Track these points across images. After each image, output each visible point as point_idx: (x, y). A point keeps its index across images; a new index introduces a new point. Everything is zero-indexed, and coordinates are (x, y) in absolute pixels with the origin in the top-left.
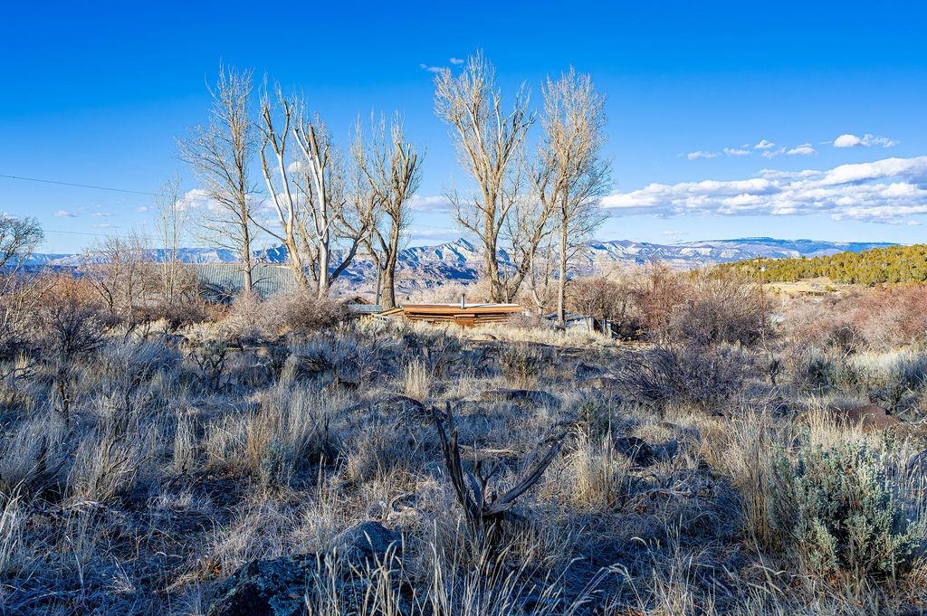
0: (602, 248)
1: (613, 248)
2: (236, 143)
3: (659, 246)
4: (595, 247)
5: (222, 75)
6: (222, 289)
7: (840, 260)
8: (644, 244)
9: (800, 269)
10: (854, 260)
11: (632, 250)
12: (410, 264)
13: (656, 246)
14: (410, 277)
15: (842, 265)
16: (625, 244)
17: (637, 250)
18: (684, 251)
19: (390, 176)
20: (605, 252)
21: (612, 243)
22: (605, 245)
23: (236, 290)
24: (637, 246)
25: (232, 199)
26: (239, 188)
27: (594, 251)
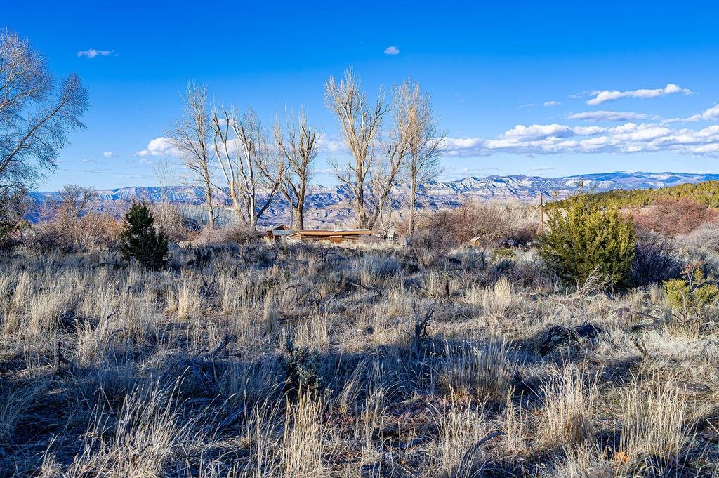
0: (501, 181)
1: (511, 181)
2: (200, 131)
3: (547, 179)
4: (495, 181)
5: (189, 87)
6: (196, 221)
7: (678, 191)
8: (536, 178)
9: (646, 198)
10: (689, 190)
11: (526, 183)
12: (347, 196)
13: (545, 179)
14: (347, 207)
15: (679, 194)
16: (521, 178)
17: (530, 182)
18: (569, 183)
19: (297, 147)
20: (504, 185)
21: (510, 177)
22: (504, 179)
23: (204, 223)
24: (530, 179)
25: (199, 166)
26: (203, 159)
27: (495, 183)
